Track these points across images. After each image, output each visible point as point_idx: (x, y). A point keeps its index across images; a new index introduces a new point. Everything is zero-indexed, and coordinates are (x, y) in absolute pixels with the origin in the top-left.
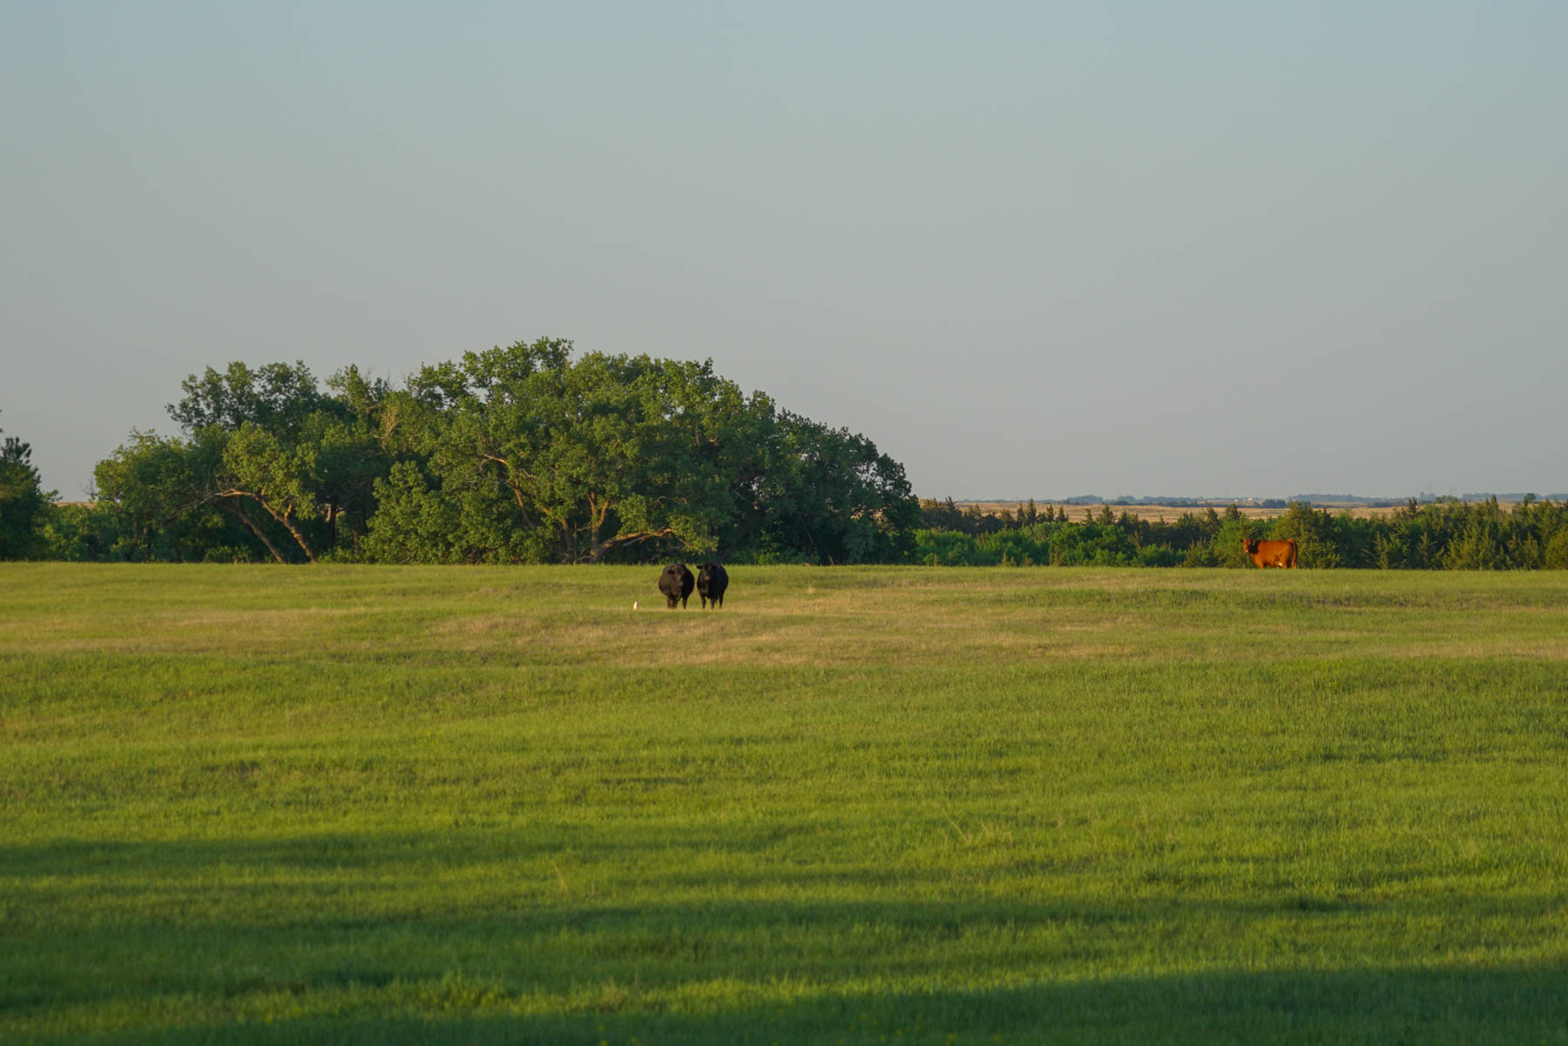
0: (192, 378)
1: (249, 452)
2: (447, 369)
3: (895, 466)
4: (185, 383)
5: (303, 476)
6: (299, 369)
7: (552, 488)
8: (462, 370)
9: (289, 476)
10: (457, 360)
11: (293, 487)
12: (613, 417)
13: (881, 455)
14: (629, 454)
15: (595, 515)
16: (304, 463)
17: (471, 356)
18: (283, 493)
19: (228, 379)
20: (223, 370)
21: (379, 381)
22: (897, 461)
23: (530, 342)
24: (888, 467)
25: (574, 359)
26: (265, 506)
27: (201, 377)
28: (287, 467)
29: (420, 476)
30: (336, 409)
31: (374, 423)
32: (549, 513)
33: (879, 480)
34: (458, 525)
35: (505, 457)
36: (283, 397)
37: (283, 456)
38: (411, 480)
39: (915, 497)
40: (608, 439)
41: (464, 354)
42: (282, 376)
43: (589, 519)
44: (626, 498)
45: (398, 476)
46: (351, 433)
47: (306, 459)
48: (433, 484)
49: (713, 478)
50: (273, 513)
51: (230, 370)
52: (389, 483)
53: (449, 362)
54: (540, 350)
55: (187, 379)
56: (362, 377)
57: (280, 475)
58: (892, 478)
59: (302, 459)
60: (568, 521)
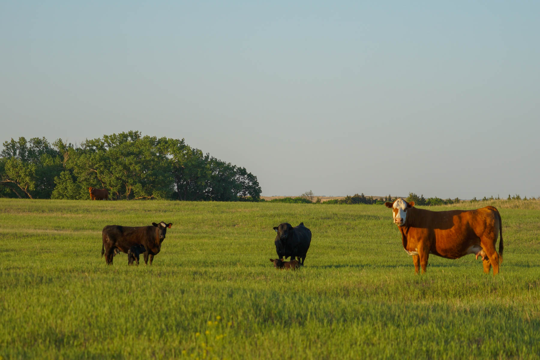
0: (6, 142)
1: (13, 167)
2: (98, 141)
3: (254, 177)
4: (4, 144)
5: (31, 175)
6: (44, 140)
7: (110, 181)
8: (103, 141)
9: (26, 175)
10: (102, 138)
11: (27, 179)
12: (132, 157)
13: (248, 173)
14: (137, 169)
15: (127, 191)
16: (31, 171)
17: (106, 137)
18: (25, 181)
19: (19, 142)
20: (17, 140)
21: (70, 144)
22: (254, 175)
23: (126, 132)
24: (251, 177)
25: (142, 137)
26: (19, 185)
27: (9, 141)
28: (25, 172)
29: (70, 176)
30: (52, 153)
31: (62, 158)
32: (112, 189)
33: (247, 181)
34: (80, 193)
35: (96, 170)
36: (38, 149)
37: (24, 168)
38: (67, 177)
39: (260, 187)
40: (131, 164)
41: (103, 136)
42: (38, 142)
43: (125, 192)
44: (136, 185)
45: (63, 176)
46: (54, 161)
47: (32, 170)
48: (75, 179)
49: (169, 178)
50: (22, 188)
51: (20, 140)
52: (60, 178)
53: (99, 139)
54: (131, 134)
55: (4, 143)
56: (63, 142)
57: (23, 175)
58: (252, 181)
59: (31, 170)
60: (118, 192)
